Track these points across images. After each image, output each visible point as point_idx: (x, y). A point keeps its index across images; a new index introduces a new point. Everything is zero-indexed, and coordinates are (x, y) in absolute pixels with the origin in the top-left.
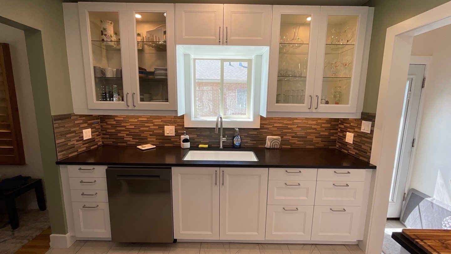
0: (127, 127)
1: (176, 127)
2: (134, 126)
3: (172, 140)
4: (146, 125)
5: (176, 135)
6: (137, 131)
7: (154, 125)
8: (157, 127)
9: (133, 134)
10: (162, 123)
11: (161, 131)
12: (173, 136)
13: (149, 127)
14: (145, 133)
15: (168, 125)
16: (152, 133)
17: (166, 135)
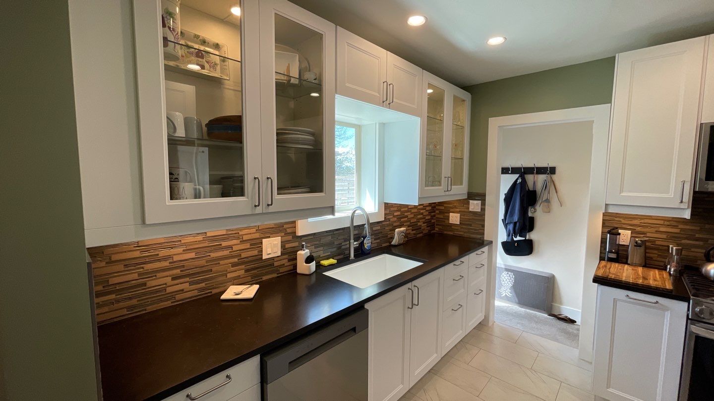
0: (176, 258)
1: (284, 238)
2: (194, 254)
3: (276, 264)
4: (224, 244)
5: (282, 254)
6: (202, 262)
7: (243, 242)
8: (248, 246)
9: (191, 272)
10: (257, 235)
11: (256, 252)
12: (278, 257)
13: (231, 247)
14: (222, 262)
15: (269, 237)
16: (236, 260)
17: (265, 257)
